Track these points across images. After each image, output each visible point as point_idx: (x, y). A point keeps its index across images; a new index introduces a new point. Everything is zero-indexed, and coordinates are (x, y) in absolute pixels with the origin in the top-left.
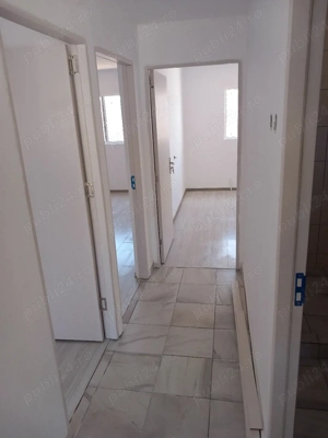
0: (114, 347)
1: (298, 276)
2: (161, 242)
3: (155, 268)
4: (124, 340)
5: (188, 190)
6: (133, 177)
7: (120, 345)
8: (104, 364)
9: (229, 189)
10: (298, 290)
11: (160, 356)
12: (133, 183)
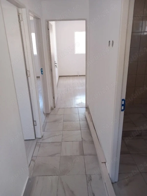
0: (41, 141)
1: (123, 100)
2: (54, 98)
3: (52, 109)
4: (44, 138)
5: (60, 76)
6: (42, 69)
7: (43, 140)
8: (37, 148)
9: (77, 76)
10: (122, 105)
11: (61, 142)
12: (42, 71)
